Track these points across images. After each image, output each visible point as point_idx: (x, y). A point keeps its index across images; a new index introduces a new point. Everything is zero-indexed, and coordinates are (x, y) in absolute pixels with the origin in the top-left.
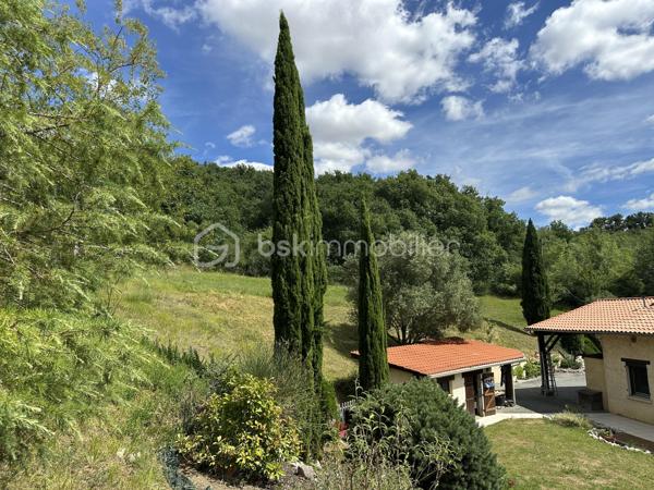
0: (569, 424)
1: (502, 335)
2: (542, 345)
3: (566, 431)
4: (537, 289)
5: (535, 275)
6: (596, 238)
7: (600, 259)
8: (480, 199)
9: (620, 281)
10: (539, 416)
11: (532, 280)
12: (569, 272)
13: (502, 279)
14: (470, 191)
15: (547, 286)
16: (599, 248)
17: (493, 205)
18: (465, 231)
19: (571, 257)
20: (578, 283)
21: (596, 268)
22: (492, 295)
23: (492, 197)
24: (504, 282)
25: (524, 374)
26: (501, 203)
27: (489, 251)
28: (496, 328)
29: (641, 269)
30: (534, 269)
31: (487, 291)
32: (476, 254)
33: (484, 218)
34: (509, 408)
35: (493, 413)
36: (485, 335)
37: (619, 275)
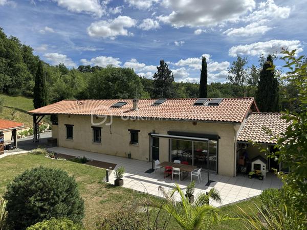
0: (38, 153)
1: (21, 116)
2: (35, 120)
3: (36, 156)
4: (41, 94)
5: (41, 87)
6: (73, 74)
7: (74, 83)
8: (20, 45)
9: (81, 93)
10: (27, 152)
11: (39, 90)
12: (60, 88)
13: (28, 89)
14: (14, 40)
15: (46, 93)
16: (74, 78)
17: (26, 50)
18: (9, 61)
19: (62, 81)
20: (64, 93)
21: (72, 87)
22: (22, 96)
23: (27, 45)
24: (29, 90)
25: (29, 134)
26: (31, 50)
27: (22, 74)
28: (18, 112)
29: (90, 89)
30: (40, 84)
31: (20, 94)
32: (15, 74)
33: (21, 56)
34: (14, 150)
35: (3, 153)
36: (11, 116)
37: (81, 91)
